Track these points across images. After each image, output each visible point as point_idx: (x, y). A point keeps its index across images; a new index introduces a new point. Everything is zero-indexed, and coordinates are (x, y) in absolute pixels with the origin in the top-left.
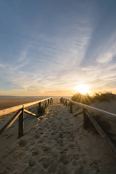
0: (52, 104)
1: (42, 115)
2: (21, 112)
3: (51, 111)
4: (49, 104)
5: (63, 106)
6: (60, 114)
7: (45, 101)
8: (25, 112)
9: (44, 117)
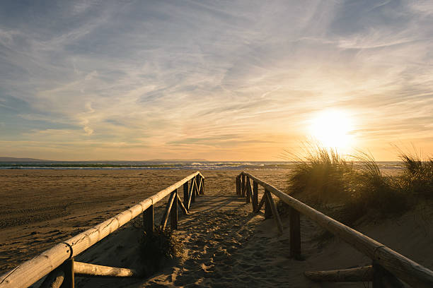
0: (201, 204)
1: (158, 270)
2: (60, 280)
3: (200, 243)
4: (186, 206)
5: (251, 216)
6: (245, 266)
7: (172, 193)
8: (78, 275)
9: (170, 279)
